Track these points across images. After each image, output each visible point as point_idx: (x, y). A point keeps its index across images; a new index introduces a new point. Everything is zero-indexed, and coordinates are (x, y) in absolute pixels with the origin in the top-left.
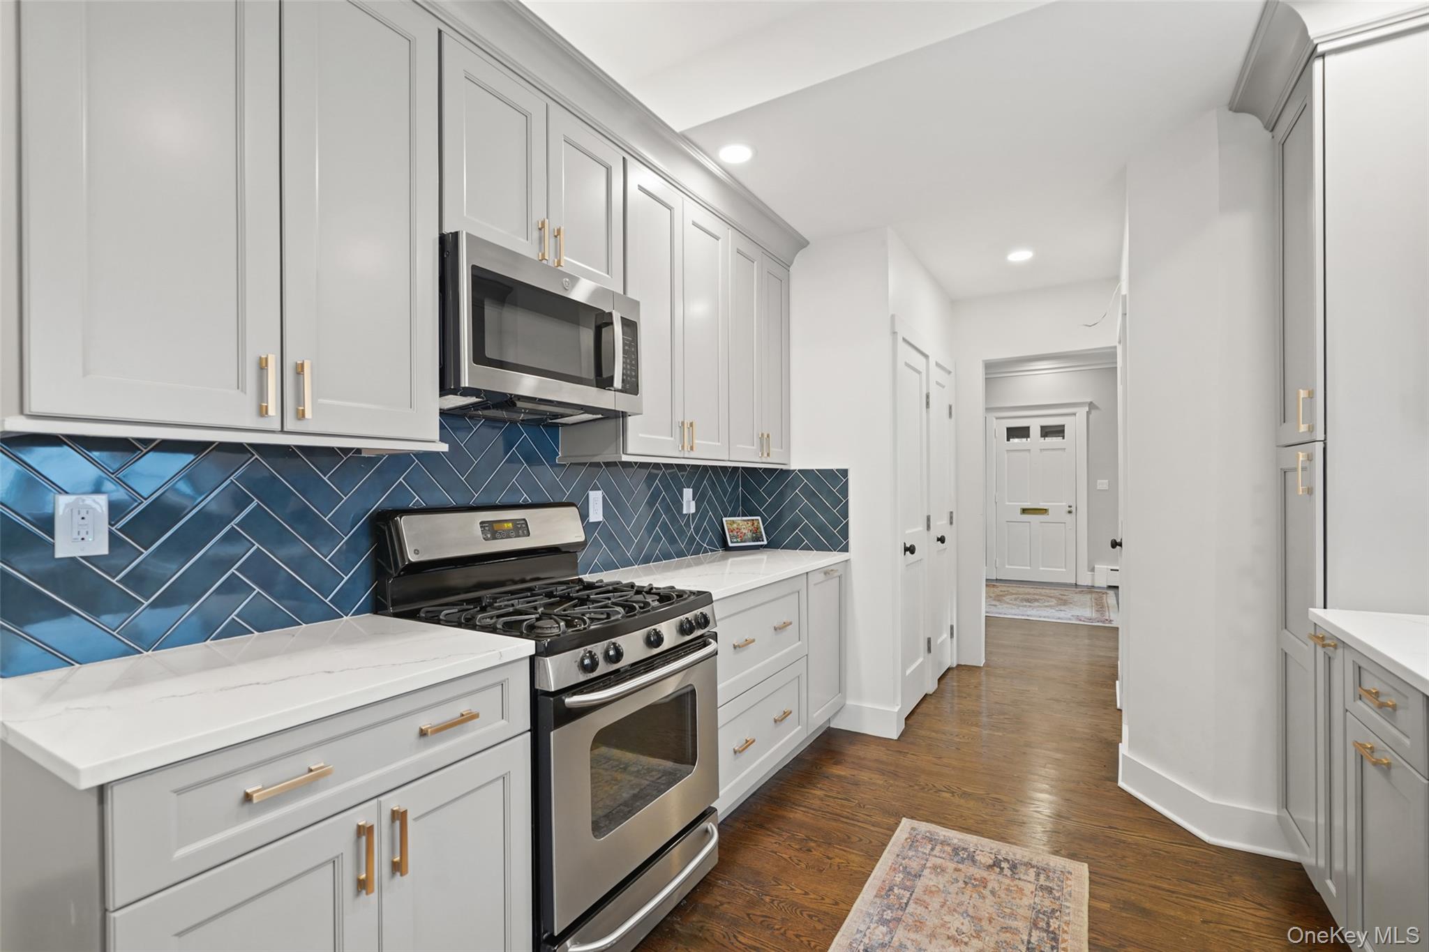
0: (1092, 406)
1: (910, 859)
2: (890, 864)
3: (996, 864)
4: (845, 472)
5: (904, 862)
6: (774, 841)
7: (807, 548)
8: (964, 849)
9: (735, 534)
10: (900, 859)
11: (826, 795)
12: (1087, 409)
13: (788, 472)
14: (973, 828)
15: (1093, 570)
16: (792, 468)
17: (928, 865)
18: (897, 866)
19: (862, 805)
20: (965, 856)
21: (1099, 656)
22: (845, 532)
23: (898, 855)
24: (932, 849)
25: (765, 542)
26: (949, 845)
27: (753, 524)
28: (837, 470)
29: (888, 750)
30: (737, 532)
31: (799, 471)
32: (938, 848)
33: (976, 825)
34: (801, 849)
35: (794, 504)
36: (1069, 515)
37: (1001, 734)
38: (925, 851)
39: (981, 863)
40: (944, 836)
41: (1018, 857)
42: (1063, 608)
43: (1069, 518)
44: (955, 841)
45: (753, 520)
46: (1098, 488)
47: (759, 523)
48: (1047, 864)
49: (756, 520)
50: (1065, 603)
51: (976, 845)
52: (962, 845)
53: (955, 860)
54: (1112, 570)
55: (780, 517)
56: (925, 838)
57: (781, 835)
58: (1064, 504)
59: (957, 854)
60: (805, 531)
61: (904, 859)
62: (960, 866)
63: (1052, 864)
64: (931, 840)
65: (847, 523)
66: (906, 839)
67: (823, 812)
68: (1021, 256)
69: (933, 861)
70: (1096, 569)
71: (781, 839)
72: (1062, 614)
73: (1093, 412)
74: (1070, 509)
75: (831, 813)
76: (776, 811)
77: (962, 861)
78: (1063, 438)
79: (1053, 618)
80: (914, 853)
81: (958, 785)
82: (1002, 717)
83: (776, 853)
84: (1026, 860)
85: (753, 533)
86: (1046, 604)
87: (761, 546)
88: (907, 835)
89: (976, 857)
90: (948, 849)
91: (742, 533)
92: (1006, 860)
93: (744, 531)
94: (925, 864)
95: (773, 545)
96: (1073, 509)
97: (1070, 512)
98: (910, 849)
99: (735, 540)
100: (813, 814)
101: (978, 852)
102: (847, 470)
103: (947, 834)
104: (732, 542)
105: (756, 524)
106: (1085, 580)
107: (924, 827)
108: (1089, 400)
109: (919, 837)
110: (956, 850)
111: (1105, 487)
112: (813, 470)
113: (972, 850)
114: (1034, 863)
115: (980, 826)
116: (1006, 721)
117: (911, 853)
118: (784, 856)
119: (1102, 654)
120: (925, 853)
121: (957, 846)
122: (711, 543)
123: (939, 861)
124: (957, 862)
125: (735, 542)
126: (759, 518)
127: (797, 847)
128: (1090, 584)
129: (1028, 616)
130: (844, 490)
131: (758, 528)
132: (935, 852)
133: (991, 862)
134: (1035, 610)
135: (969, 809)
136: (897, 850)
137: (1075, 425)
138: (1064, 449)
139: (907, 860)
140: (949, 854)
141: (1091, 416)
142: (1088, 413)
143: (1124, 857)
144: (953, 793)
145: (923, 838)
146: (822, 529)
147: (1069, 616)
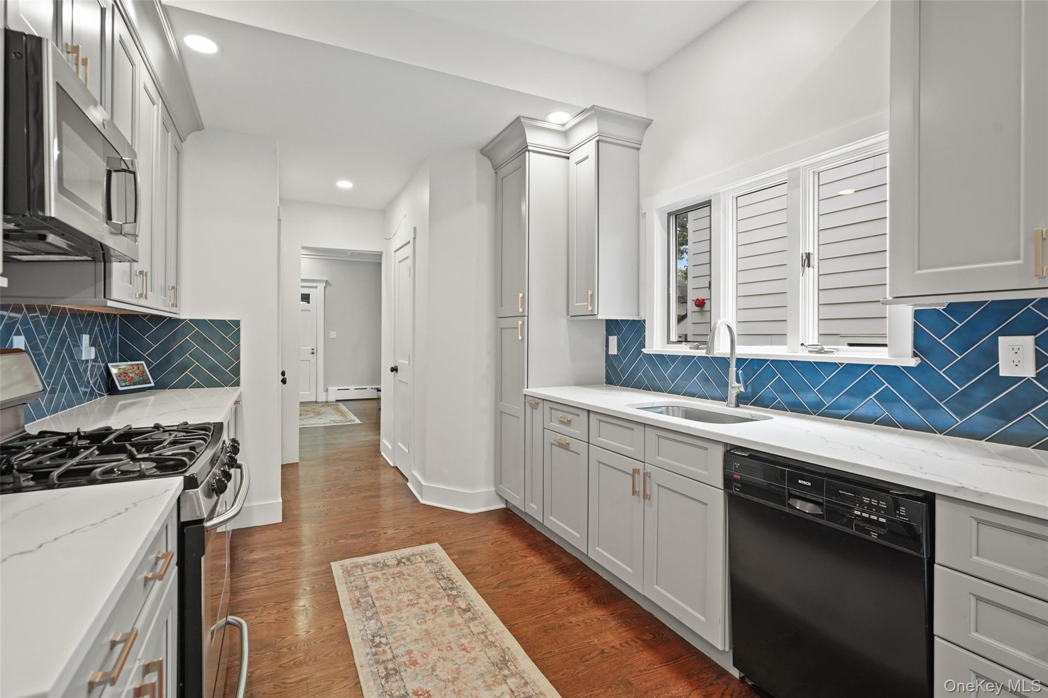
0: (327, 282)
1: (354, 581)
2: (346, 590)
3: (399, 563)
4: (237, 323)
5: (352, 585)
6: (254, 617)
7: (198, 386)
8: (378, 563)
9: (123, 378)
10: (349, 585)
11: (265, 573)
12: (324, 285)
13: (177, 321)
14: (373, 551)
15: (327, 391)
16: (182, 317)
17: (367, 579)
18: (351, 588)
19: (296, 568)
20: (382, 566)
21: (362, 441)
22: (236, 371)
23: (346, 583)
24: (362, 571)
25: (153, 384)
26: (368, 564)
27: (139, 368)
28: (229, 321)
29: (282, 530)
30: (125, 377)
31: (190, 320)
32: (364, 568)
33: (372, 549)
34: (278, 611)
35: (182, 350)
36: (312, 355)
37: (344, 498)
38: (359, 573)
39: (392, 565)
40: (362, 561)
41: (407, 554)
42: (321, 417)
43: (312, 357)
44: (370, 561)
45: (138, 364)
46: (331, 337)
47: (143, 367)
48: (421, 551)
49: (141, 364)
50: (319, 414)
51: (382, 558)
52: (376, 561)
53: (379, 570)
54: (338, 390)
55: (168, 361)
56: (352, 567)
57: (256, 611)
58: (309, 348)
59: (377, 567)
60: (196, 372)
61: (351, 583)
62: (384, 571)
63: (423, 550)
64: (357, 567)
65: (239, 364)
66: (343, 573)
67: (272, 583)
68: (345, 184)
69: (367, 577)
70: (329, 390)
71: (257, 613)
72: (323, 421)
73: (328, 287)
74: (313, 351)
75: (279, 582)
76: (235, 599)
77: (382, 569)
78: (309, 303)
79: (320, 424)
80: (354, 578)
81: (346, 533)
82: (337, 488)
83: (262, 623)
84: (411, 553)
85: (140, 376)
86: (308, 416)
87: (150, 388)
88: (341, 571)
89: (388, 563)
90: (371, 566)
91: (129, 377)
92: (402, 558)
93: (131, 375)
94: (365, 580)
95: (161, 386)
96: (315, 351)
97: (313, 353)
98: (350, 577)
99: (124, 384)
100: (266, 588)
101: (386, 561)
102: (239, 321)
103: (363, 560)
104: (121, 386)
105: (141, 368)
106: (322, 398)
107: (347, 562)
108: (326, 279)
109: (349, 568)
110: (375, 565)
111: (335, 336)
112: (205, 320)
113: (382, 561)
114: (416, 553)
115: (375, 548)
116: (341, 490)
117: (353, 578)
118: (271, 621)
119: (363, 440)
120: (360, 575)
121: (373, 563)
122: (99, 389)
123: (371, 575)
124: (380, 570)
125: (124, 386)
126: (143, 362)
127: (275, 612)
128: (325, 400)
129: (303, 425)
130: (237, 337)
131: (144, 372)
132: (365, 572)
133: (396, 562)
134: (305, 420)
135: (362, 543)
136: (343, 581)
137: (317, 294)
138: (310, 310)
139: (353, 583)
140: (373, 569)
141: (326, 289)
142: (325, 287)
143: (447, 533)
144: (345, 538)
145: (352, 568)
146: (213, 369)
147: (328, 421)
